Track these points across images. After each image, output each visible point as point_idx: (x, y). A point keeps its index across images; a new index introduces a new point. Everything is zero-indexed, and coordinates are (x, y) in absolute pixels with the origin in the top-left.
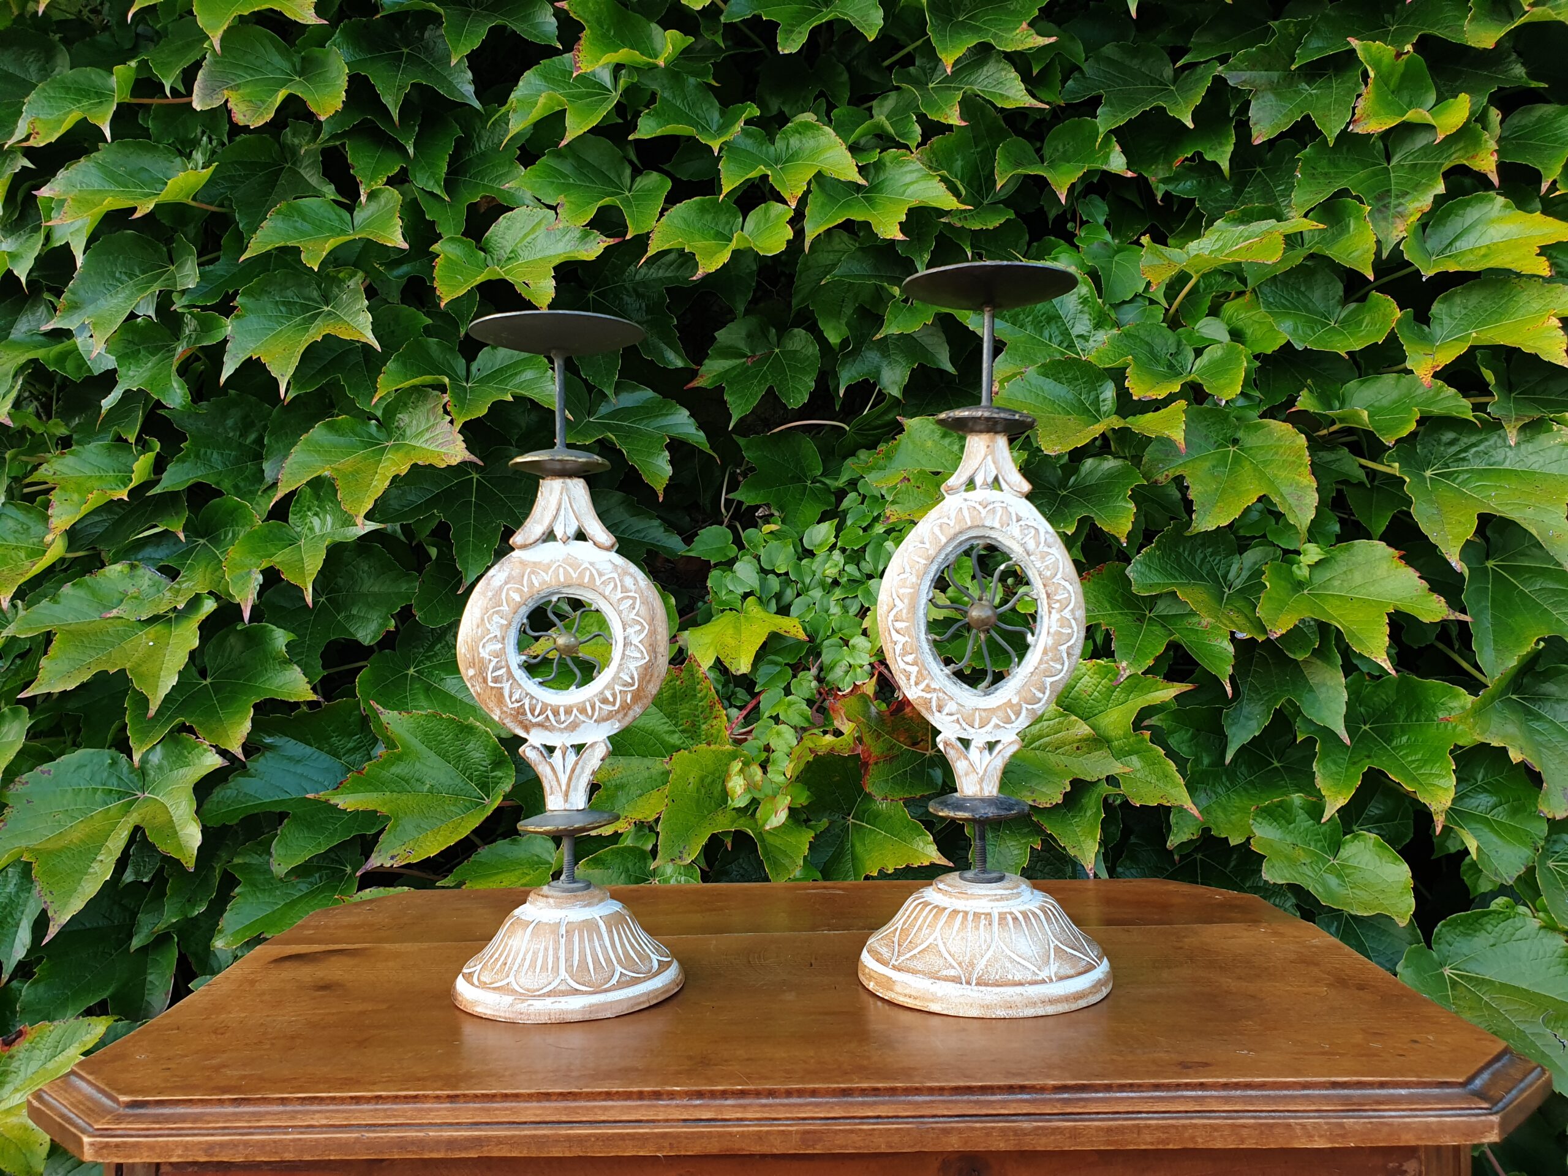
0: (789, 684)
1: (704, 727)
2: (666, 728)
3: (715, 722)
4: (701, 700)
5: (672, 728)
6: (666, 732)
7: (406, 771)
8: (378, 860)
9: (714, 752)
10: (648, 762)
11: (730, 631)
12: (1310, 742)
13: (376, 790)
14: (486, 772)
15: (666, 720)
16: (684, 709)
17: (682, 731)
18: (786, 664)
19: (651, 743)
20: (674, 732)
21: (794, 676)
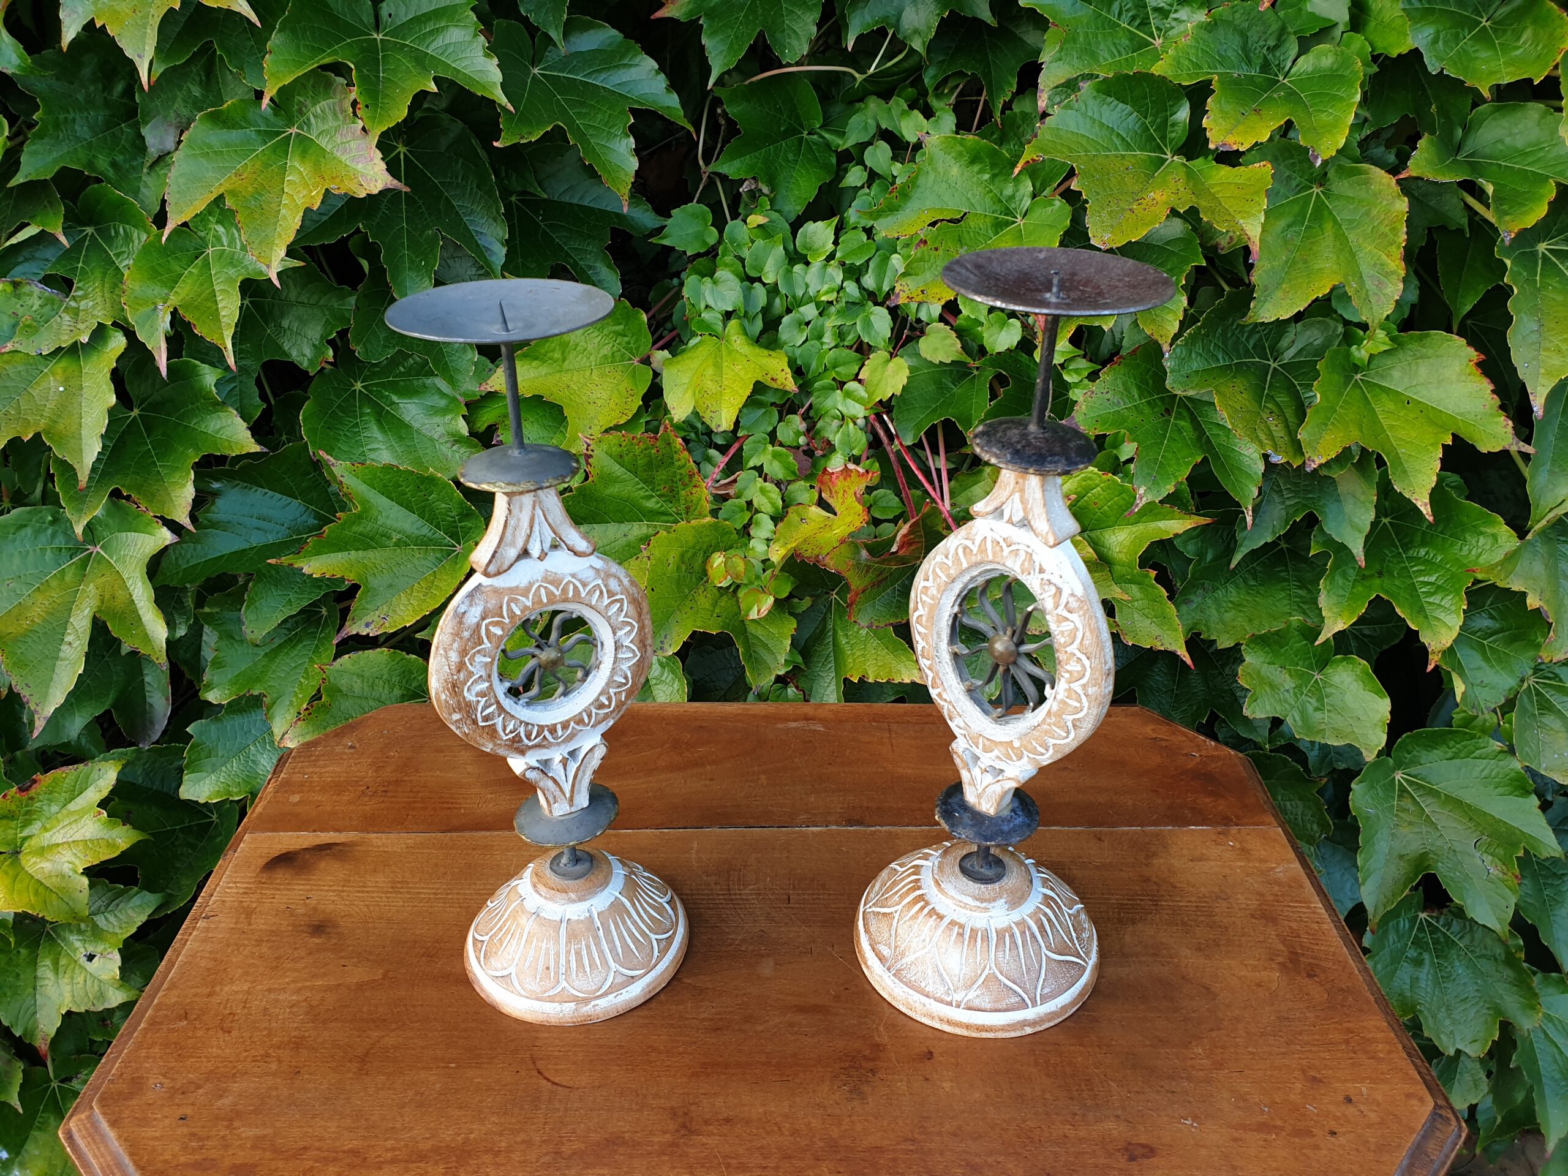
0: (775, 429)
1: (683, 493)
2: (642, 493)
3: (694, 490)
4: (680, 468)
5: (650, 493)
6: (643, 498)
7: (368, 529)
8: (355, 628)
9: (694, 528)
10: (625, 527)
11: (710, 371)
12: (1324, 556)
13: (340, 550)
14: (455, 522)
15: (642, 485)
16: (661, 475)
17: (660, 496)
18: (773, 404)
19: (627, 509)
20: (652, 496)
21: (781, 420)
